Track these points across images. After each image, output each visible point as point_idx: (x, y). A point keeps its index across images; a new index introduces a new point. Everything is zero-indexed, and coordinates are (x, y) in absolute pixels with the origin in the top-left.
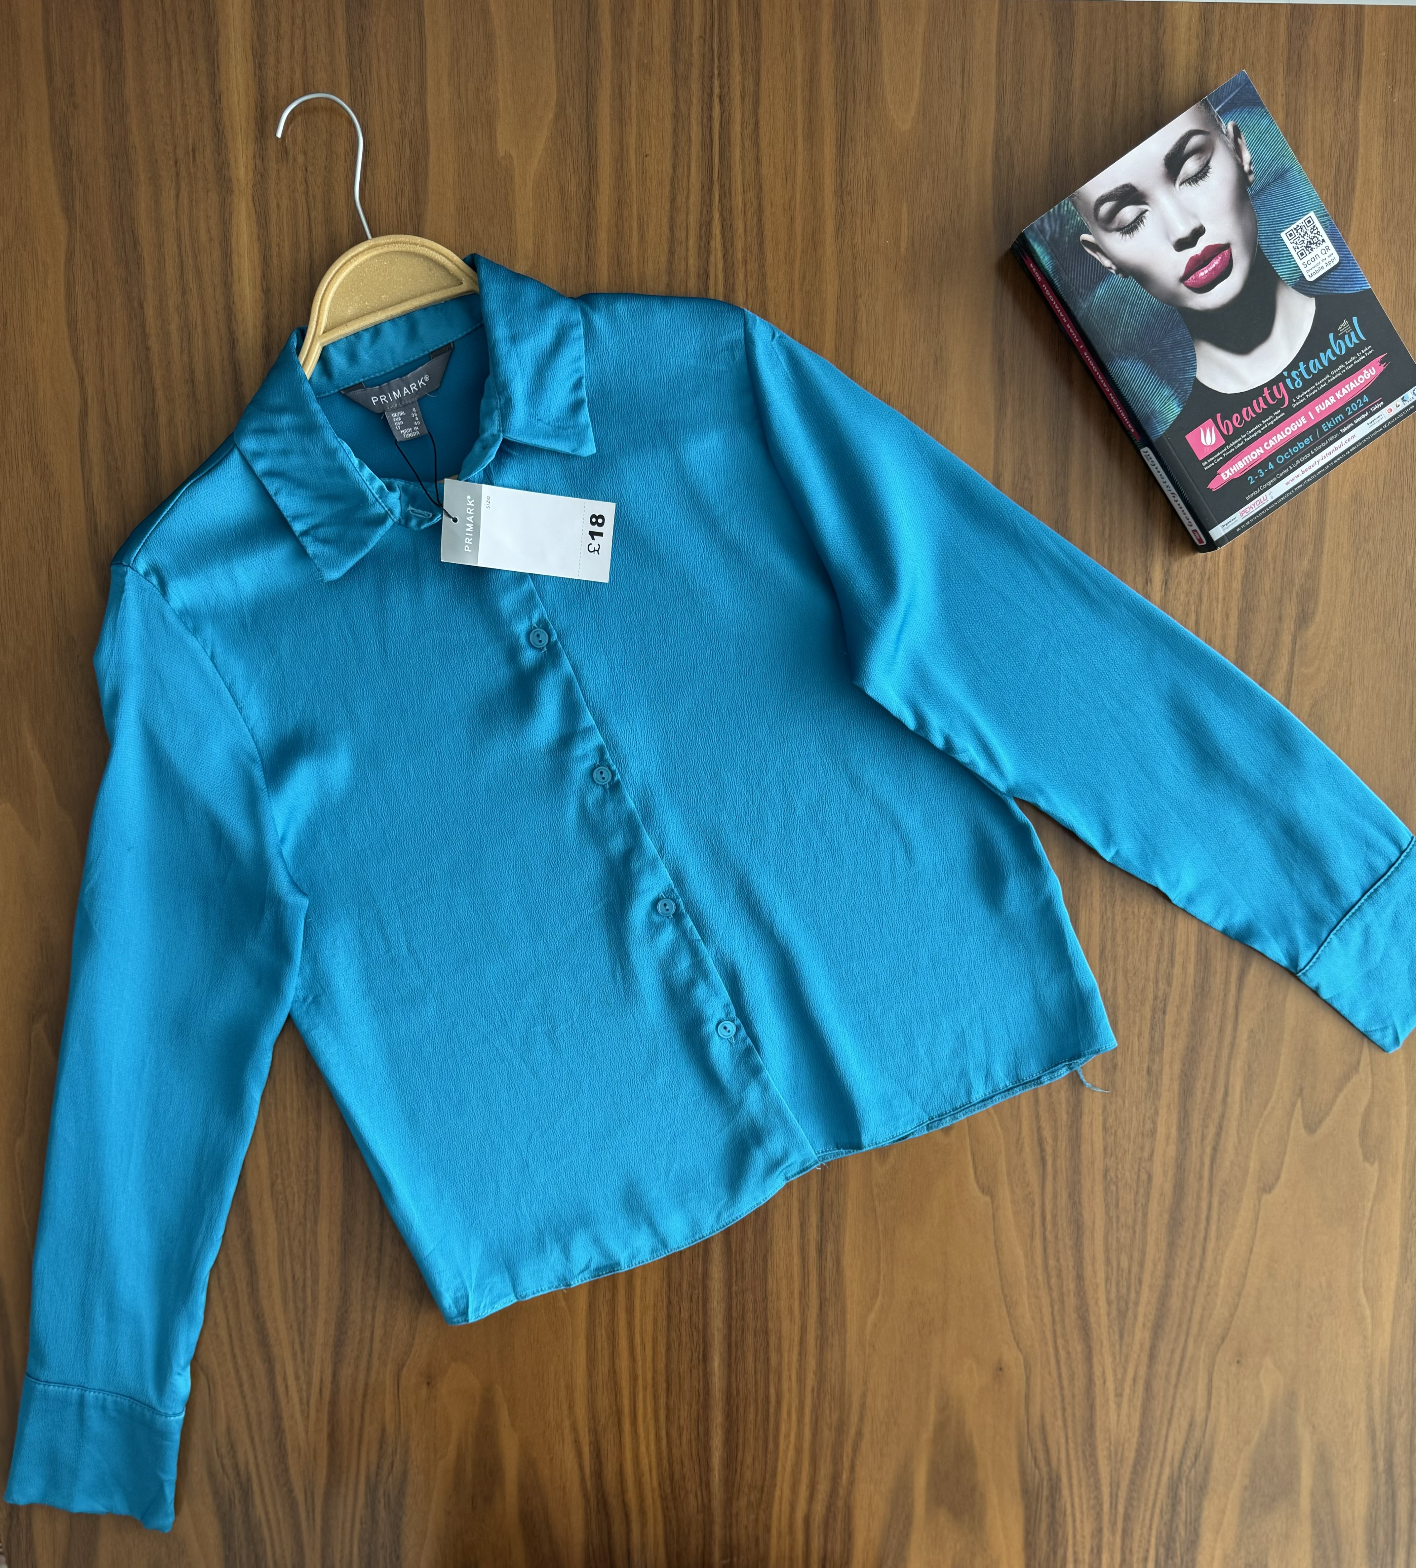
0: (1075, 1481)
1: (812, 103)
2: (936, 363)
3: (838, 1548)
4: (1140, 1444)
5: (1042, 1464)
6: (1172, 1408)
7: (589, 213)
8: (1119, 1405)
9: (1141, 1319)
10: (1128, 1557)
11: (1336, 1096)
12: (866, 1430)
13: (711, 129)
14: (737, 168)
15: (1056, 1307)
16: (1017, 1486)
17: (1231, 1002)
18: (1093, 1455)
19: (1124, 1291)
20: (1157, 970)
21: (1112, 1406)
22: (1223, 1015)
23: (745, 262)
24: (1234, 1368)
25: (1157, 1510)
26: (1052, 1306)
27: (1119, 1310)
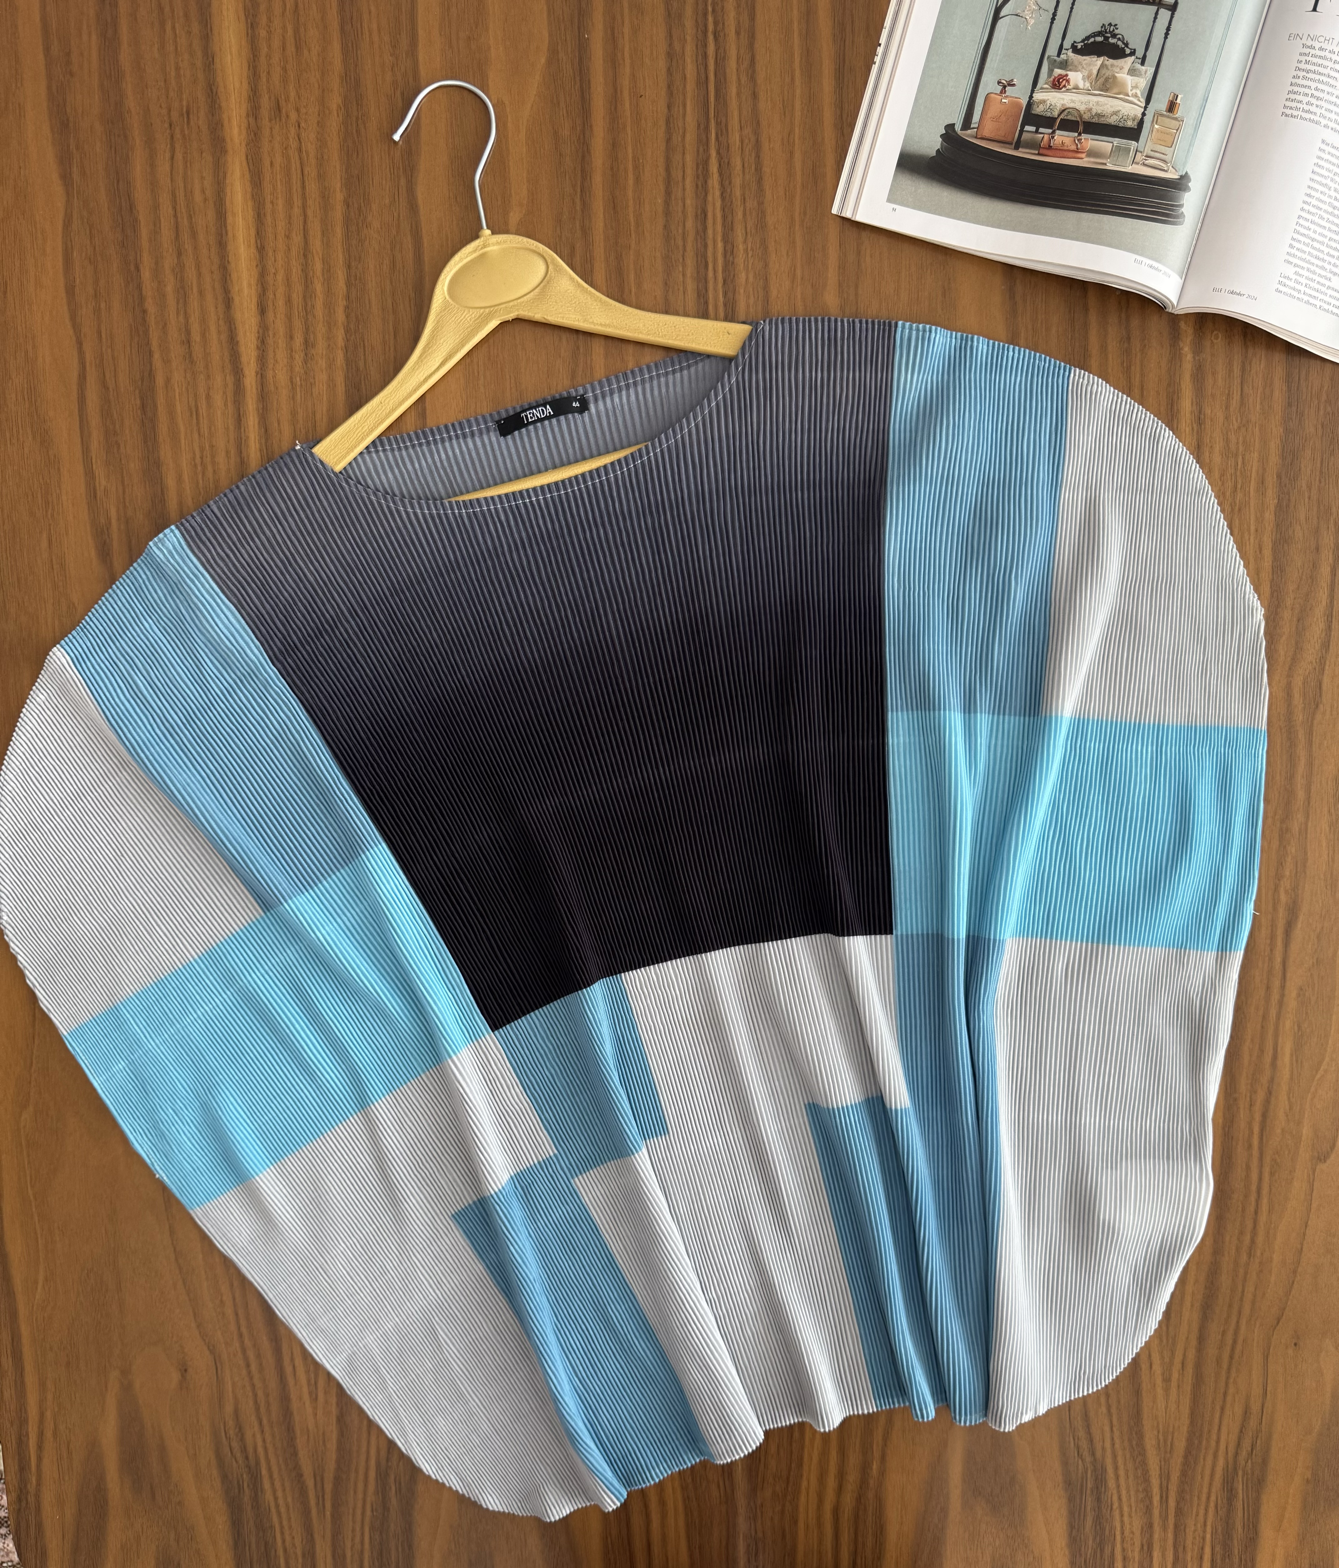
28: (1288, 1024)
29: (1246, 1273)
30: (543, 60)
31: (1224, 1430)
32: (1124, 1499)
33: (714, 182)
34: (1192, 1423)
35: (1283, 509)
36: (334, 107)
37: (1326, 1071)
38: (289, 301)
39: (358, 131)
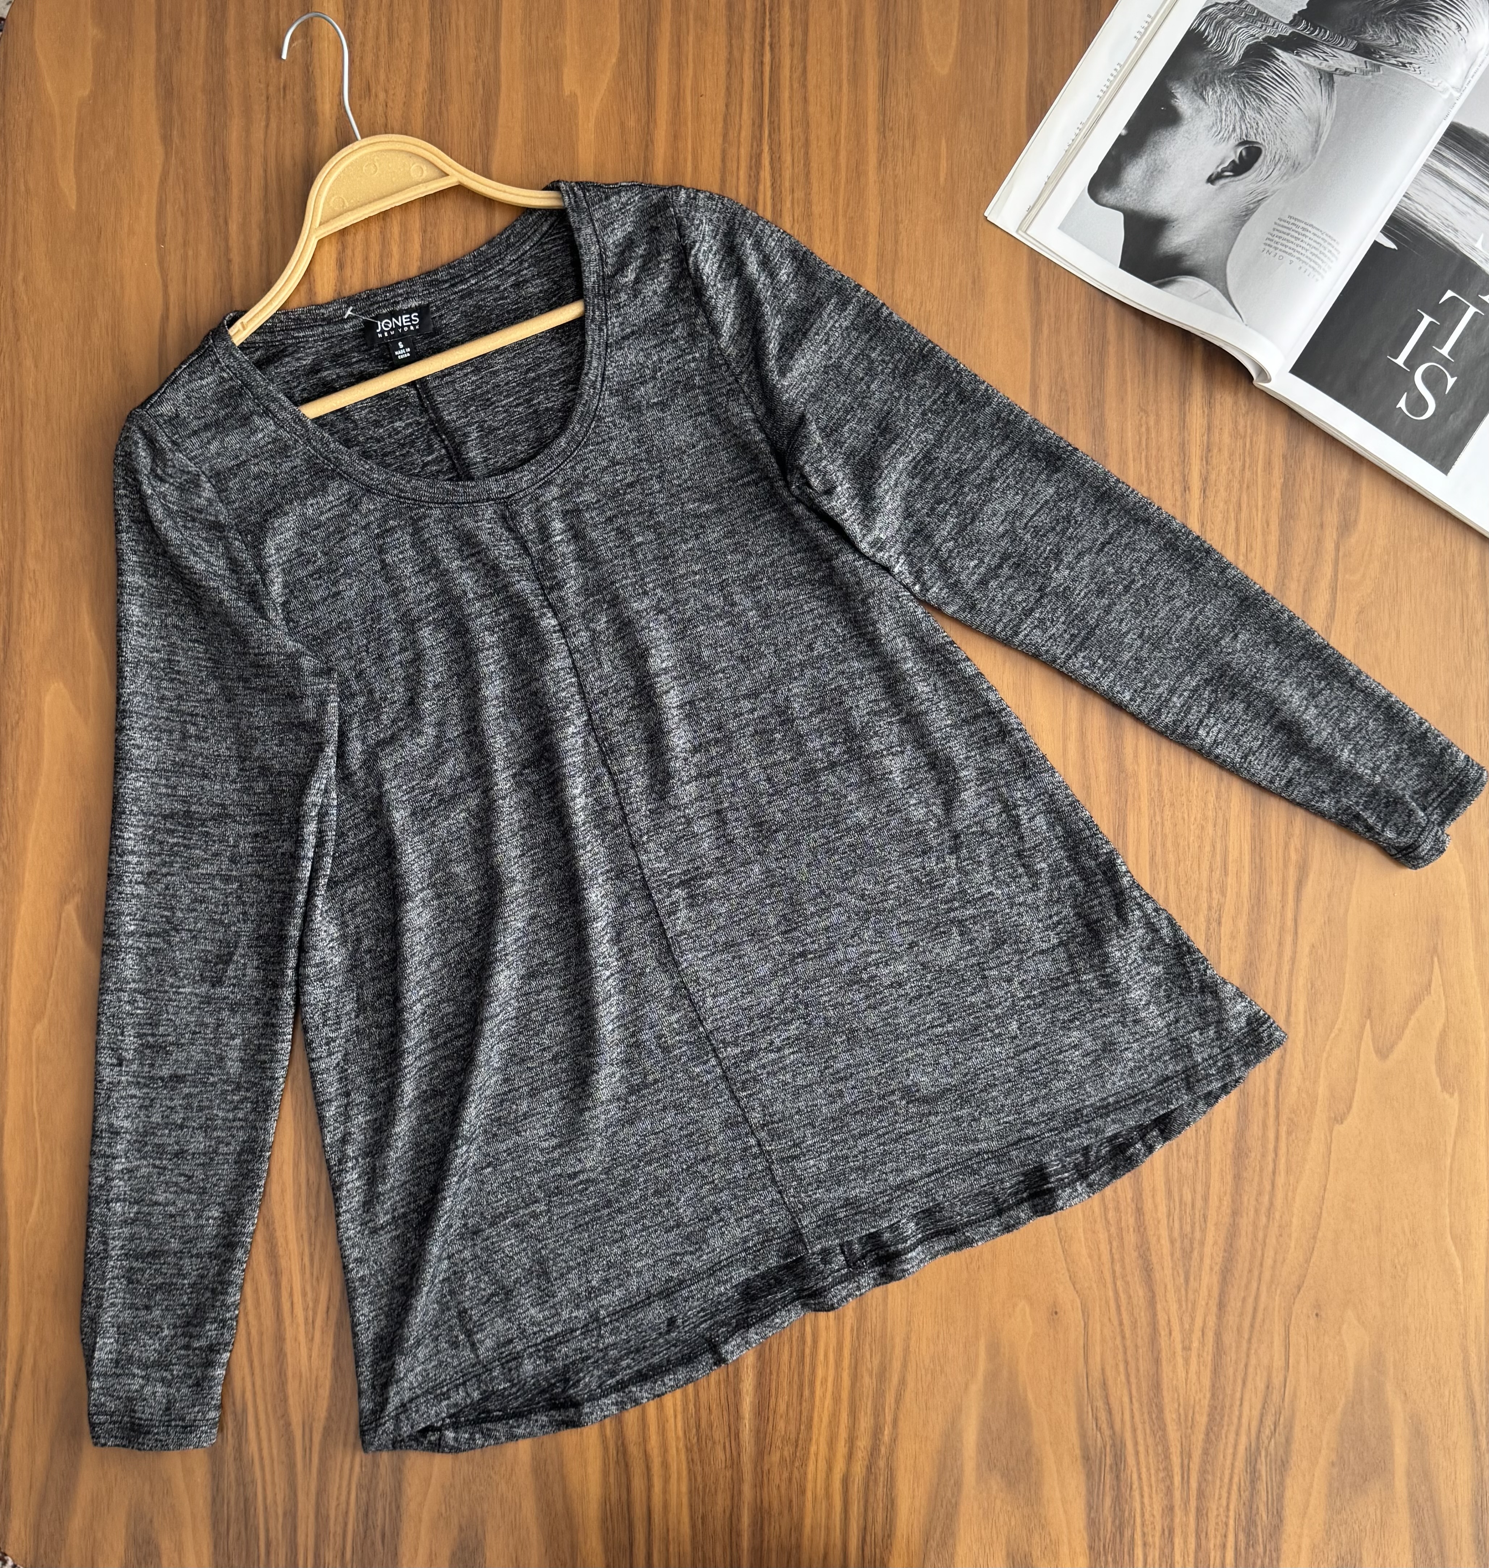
0: (1141, 1449)
1: (856, 50)
2: (974, 282)
3: (880, 1518)
4: (1213, 1408)
5: (1104, 1426)
6: (1246, 1366)
7: (647, 146)
8: (1187, 1361)
9: (1207, 1261)
10: (1203, 1542)
11: (1407, 1020)
12: (910, 1378)
13: (762, 73)
14: (786, 106)
15: (1115, 1244)
16: (1078, 1452)
17: (1290, 915)
18: (1160, 1417)
19: (1188, 1228)
20: (1210, 877)
21: (1180, 1361)
22: (1282, 929)
23: (793, 191)
24: (1312, 1321)
25: (1235, 1487)
26: (1110, 1243)
27: (1183, 1250)
28: (1301, 981)
29: (1265, 1236)
30: (614, 60)
31: (1246, 1405)
32: (1144, 1476)
33: (766, 174)
34: (1213, 1395)
35: (1289, 487)
36: (420, 90)
37: (1340, 1030)
38: (366, 259)
39: (440, 113)
